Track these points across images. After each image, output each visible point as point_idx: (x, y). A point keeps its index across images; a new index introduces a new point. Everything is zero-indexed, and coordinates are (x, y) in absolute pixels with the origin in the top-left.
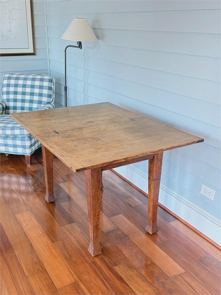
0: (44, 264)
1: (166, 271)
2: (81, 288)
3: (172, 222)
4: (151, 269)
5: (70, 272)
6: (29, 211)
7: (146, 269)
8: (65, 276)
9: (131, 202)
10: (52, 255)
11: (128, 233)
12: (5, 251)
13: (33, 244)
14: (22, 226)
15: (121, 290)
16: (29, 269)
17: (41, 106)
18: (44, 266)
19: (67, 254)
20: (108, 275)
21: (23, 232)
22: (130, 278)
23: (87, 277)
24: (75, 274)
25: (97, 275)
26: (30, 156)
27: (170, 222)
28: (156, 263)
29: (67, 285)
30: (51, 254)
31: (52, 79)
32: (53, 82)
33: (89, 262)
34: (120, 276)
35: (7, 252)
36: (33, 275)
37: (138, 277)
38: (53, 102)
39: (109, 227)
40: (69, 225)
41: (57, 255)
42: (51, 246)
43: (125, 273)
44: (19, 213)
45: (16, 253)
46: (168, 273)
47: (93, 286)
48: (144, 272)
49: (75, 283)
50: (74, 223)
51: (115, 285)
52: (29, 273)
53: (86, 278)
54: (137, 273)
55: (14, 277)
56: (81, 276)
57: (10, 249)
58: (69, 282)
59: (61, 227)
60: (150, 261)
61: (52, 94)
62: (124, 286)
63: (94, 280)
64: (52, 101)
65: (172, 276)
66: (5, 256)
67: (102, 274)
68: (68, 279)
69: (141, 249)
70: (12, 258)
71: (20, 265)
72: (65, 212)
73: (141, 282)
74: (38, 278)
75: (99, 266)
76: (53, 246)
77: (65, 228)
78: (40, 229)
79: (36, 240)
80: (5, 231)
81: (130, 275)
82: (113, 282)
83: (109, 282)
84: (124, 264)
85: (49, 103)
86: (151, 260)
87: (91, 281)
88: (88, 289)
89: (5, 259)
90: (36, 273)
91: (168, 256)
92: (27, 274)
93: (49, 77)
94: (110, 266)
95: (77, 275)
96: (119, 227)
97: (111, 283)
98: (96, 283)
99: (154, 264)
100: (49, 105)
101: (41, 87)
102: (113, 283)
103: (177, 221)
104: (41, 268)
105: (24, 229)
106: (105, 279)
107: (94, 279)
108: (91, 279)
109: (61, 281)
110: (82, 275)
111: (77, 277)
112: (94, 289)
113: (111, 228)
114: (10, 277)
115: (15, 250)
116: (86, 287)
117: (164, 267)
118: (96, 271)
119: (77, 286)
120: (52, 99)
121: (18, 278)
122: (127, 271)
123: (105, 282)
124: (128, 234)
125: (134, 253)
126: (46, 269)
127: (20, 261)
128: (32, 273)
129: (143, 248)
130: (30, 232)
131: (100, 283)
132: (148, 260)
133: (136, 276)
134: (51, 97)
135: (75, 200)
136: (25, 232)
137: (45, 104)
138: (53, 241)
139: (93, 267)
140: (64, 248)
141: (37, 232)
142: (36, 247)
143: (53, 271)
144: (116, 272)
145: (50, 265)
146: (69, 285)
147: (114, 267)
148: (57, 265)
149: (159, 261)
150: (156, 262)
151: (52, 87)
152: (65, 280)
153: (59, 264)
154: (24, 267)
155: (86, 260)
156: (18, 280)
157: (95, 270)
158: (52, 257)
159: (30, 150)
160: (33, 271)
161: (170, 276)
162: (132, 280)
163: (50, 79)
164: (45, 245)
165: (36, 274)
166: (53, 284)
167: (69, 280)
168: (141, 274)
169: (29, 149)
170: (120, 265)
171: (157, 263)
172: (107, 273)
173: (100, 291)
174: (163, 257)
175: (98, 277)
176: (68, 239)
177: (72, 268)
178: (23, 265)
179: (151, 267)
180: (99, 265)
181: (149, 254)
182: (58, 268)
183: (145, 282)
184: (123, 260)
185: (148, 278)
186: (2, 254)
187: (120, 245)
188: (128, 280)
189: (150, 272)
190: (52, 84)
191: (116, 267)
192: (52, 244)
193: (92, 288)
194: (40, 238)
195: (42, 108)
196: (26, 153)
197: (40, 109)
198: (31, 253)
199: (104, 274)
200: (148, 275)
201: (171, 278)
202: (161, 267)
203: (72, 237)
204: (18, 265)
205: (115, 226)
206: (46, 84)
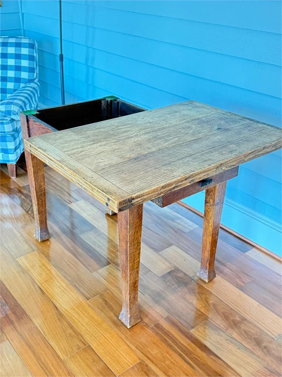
0: (85, 336)
1: (267, 330)
2: (153, 371)
3: (248, 252)
4: (243, 328)
5: (128, 346)
6: (35, 252)
7: (237, 329)
8: (122, 353)
9: (181, 225)
10: (92, 321)
11: (193, 275)
12: (18, 321)
13: (58, 305)
14: (33, 276)
15: (212, 368)
16: (63, 349)
17: (20, 86)
18: (85, 340)
19: (114, 316)
20: (186, 345)
21: (36, 287)
22: (218, 346)
23: (157, 352)
24: (138, 349)
25: (170, 346)
26: (15, 165)
27: (246, 252)
28: (247, 318)
29: (130, 369)
30: (90, 318)
31: (33, 43)
32: (35, 48)
33: (151, 326)
34: (203, 344)
35: (20, 322)
36: (73, 356)
37: (228, 342)
38: (37, 80)
39: (163, 267)
40: (103, 268)
41: (100, 319)
42: (87, 306)
43: (209, 338)
44: (21, 256)
45: (35, 322)
46: (269, 331)
47: (169, 365)
48: (236, 334)
49: (140, 363)
50: (110, 265)
51: (201, 359)
52: (65, 355)
53: (154, 353)
54: (227, 337)
55: (43, 364)
56: (146, 350)
57: (23, 317)
58: (132, 363)
59: (93, 273)
60: (238, 315)
61: (35, 67)
62: (214, 361)
63: (168, 356)
64: (35, 77)
65: (276, 336)
66: (19, 329)
67: (176, 344)
68: (129, 358)
69: (220, 298)
70: (32, 331)
71: (47, 343)
72: (91, 249)
73: (237, 350)
74: (82, 361)
75: (167, 331)
76: (89, 306)
77: (99, 274)
78: (61, 279)
79: (60, 298)
80: (8, 288)
81: (218, 340)
82: (197, 356)
83: (192, 356)
84: (203, 324)
85: (31, 81)
86: (239, 313)
87: (164, 357)
88: (163, 372)
89: (21, 335)
90: (76, 353)
91: (261, 305)
92: (63, 358)
93: (29, 40)
94: (184, 329)
95: (139, 350)
96: (177, 265)
97: (194, 357)
98: (172, 360)
99: (246, 319)
100: (32, 85)
101: (18, 57)
102: (197, 358)
103: (254, 249)
104: (82, 345)
105: (37, 282)
106: (184, 351)
107: (167, 353)
108: (162, 354)
109: (118, 363)
110: (147, 348)
111: (142, 352)
112: (172, 370)
113: (166, 269)
114: (38, 365)
115: (33, 317)
116: (160, 369)
117: (260, 323)
118: (165, 340)
119: (145, 368)
120: (35, 74)
121: (52, 366)
122: (211, 336)
123: (185, 357)
124: (193, 277)
125: (211, 306)
126: (89, 345)
127: (46, 335)
128: (70, 354)
129: (222, 296)
130: (47, 286)
131: (178, 359)
132: (235, 315)
133: (227, 342)
134: (34, 72)
135: (100, 229)
136: (40, 285)
137: (26, 83)
138: (88, 298)
139: (160, 334)
140: (106, 307)
141: (59, 285)
142: (64, 310)
143: (101, 347)
144: (196, 339)
145: (94, 338)
146: (133, 368)
147: (191, 331)
148: (105, 336)
149: (250, 314)
150: (247, 316)
151: (35, 55)
152: (125, 360)
153: (108, 335)
154: (55, 345)
155: (145, 323)
156: (53, 369)
157: (165, 338)
158: (94, 323)
159: (14, 156)
160: (70, 350)
161: (273, 337)
162: (224, 350)
163: (31, 42)
164: (77, 306)
165: (77, 355)
166: (109, 370)
167: (131, 360)
168: (233, 338)
169: (14, 154)
170: (197, 327)
171: (249, 317)
172: (183, 342)
173: (182, 373)
174: (254, 307)
175: (173, 350)
176: (108, 291)
177: (129, 338)
178: (52, 342)
179: (243, 325)
180: (167, 329)
181: (233, 305)
182: (108, 340)
183: (243, 350)
184: (199, 318)
185: (244, 343)
186: (15, 328)
187: (188, 294)
188: (217, 350)
189: (243, 333)
190: (35, 50)
191: (193, 330)
192: (88, 301)
193: (169, 369)
194: (66, 294)
195: (22, 89)
196: (9, 161)
197: (19, 91)
198: (59, 320)
199: (179, 344)
200: (242, 338)
201: (276, 340)
202: (257, 324)
203: (113, 289)
204: (45, 343)
205: (172, 266)
206: (25, 51)
